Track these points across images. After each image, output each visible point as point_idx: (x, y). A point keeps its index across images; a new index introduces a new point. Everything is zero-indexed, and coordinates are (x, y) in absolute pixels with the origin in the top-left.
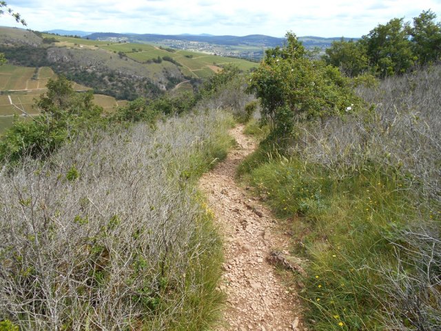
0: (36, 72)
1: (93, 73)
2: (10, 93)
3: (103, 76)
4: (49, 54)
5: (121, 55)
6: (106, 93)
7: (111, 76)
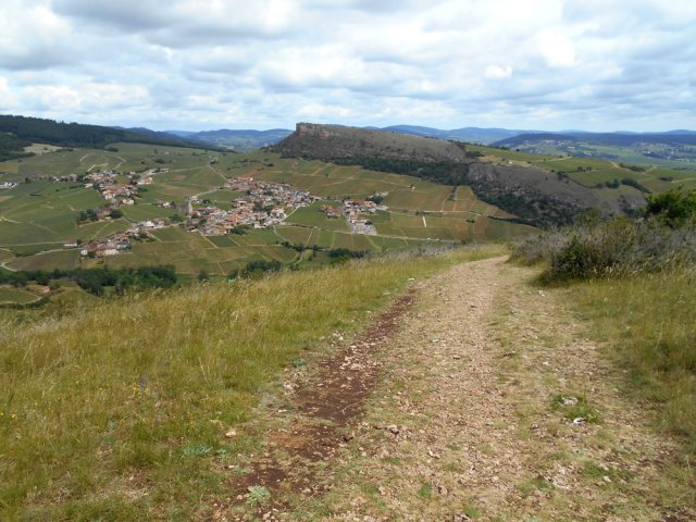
0: (453, 192)
1: (520, 198)
2: (425, 214)
3: (533, 202)
4: (471, 170)
5: (561, 175)
6: (534, 224)
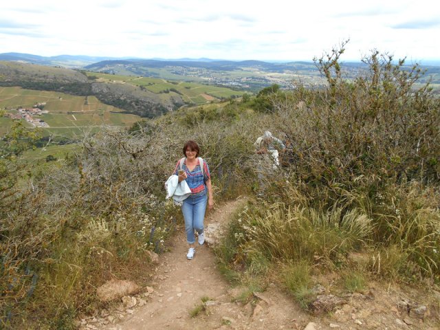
0: (86, 99)
1: (125, 100)
2: (73, 113)
3: (131, 102)
4: (93, 87)
5: (142, 88)
6: (134, 113)
7: (137, 102)
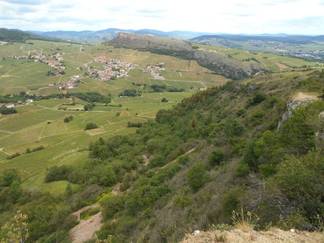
0: (189, 62)
1: (216, 65)
2: (180, 71)
3: (220, 66)
4: (195, 54)
5: (230, 56)
6: (221, 75)
7: (225, 67)
